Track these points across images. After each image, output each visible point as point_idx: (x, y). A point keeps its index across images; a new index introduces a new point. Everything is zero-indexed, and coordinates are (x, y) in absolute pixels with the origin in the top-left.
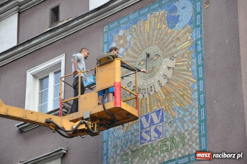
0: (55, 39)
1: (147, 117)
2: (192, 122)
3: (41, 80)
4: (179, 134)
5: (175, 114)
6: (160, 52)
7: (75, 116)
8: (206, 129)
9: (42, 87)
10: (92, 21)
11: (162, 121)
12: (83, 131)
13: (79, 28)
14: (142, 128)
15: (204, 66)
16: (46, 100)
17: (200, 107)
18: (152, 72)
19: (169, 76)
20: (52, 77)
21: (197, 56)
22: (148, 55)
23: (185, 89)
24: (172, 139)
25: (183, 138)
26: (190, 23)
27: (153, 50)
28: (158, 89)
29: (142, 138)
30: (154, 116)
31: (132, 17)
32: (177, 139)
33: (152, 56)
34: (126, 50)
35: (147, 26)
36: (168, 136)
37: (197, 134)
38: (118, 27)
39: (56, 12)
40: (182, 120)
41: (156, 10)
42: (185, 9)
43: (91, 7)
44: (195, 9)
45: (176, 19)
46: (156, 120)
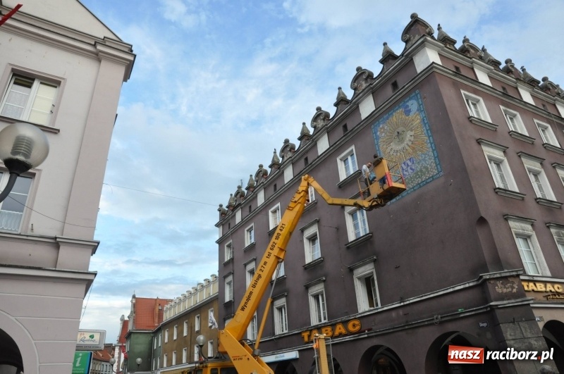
0: (347, 139)
1: (404, 163)
2: (430, 159)
3: (344, 161)
4: (425, 167)
5: (420, 158)
6: (404, 129)
8: (439, 161)
9: (345, 164)
11: (413, 163)
13: (359, 130)
14: (403, 169)
15: (430, 129)
16: (348, 163)
17: (433, 150)
18: (401, 141)
19: (412, 140)
20: (349, 158)
21: (425, 126)
22: (398, 133)
23: (422, 144)
24: (421, 171)
25: (427, 168)
26: (418, 110)
27: (400, 129)
28: (407, 148)
29: (404, 175)
31: (385, 117)
32: (424, 170)
33: (401, 132)
34: (386, 134)
35: (394, 119)
36: (418, 170)
37: (435, 165)
38: (379, 124)
39: (345, 127)
40: (424, 160)
41: (397, 110)
42: (413, 105)
43: (363, 119)
44: (418, 103)
45: (410, 111)
46: (410, 163)
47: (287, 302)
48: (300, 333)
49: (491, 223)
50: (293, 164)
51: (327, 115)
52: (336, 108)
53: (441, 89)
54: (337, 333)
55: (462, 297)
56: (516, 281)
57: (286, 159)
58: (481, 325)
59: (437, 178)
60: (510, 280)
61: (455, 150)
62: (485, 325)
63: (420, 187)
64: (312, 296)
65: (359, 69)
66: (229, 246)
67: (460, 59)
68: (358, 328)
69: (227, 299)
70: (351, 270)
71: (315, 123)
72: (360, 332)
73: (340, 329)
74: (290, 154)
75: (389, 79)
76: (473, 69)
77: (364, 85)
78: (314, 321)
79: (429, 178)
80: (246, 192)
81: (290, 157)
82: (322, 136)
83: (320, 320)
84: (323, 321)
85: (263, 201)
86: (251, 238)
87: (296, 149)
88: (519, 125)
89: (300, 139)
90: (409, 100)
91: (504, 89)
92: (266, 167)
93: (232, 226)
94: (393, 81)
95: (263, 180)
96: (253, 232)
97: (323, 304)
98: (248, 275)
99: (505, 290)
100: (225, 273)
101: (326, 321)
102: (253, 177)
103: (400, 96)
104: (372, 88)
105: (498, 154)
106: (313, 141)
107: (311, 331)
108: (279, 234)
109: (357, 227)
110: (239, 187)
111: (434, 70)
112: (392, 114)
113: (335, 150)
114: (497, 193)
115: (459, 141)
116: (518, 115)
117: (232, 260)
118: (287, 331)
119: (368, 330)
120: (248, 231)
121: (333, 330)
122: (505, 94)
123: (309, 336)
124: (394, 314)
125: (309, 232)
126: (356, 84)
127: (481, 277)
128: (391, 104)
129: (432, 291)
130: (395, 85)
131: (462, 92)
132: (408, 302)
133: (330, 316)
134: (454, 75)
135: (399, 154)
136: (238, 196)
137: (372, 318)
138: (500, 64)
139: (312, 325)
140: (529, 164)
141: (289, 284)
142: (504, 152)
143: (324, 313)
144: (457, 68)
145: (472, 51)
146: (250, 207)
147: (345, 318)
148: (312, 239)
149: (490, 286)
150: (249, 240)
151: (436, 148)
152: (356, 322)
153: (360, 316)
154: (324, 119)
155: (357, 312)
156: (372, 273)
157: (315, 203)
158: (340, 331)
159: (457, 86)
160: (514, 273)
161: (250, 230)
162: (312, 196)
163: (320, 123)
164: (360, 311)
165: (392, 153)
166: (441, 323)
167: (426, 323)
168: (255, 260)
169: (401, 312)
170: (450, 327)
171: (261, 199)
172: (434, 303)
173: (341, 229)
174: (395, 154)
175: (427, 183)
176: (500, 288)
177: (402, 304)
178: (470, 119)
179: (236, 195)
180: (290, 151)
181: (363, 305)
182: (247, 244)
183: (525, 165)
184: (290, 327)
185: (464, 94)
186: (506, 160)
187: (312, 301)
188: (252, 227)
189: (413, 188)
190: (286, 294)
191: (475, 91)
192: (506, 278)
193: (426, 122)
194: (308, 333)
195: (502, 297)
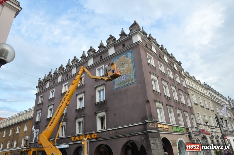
0: (101, 62)
1: (123, 76)
2: (133, 76)
3: (99, 70)
4: (130, 78)
5: (129, 75)
6: (125, 63)
7: (107, 77)
8: (136, 77)
10: (110, 58)
11: (126, 76)
12: (109, 80)
13: (106, 59)
14: (122, 78)
15: (135, 65)
17: (134, 73)
18: (123, 67)
19: (127, 67)
20: (101, 69)
23: (131, 70)
24: (129, 80)
25: (131, 79)
26: (131, 57)
27: (123, 63)
28: (125, 70)
29: (122, 80)
30: (124, 75)
31: (118, 56)
34: (117, 63)
35: (122, 58)
37: (134, 78)
38: (115, 58)
39: (101, 57)
40: (131, 76)
41: (123, 55)
42: (129, 54)
43: (109, 55)
44: (132, 54)
45: (128, 56)
46: (125, 76)
47: (66, 124)
48: (71, 137)
49: (151, 102)
50: (76, 67)
51: (94, 50)
52: (99, 48)
53: (141, 51)
55: (137, 128)
56: (156, 123)
57: (74, 64)
58: (143, 138)
59: (134, 83)
60: (154, 123)
61: (142, 75)
62: (144, 138)
63: (128, 85)
64: (78, 122)
65: (111, 35)
66: (41, 97)
67: (147, 41)
68: (96, 137)
69: (37, 120)
70: (96, 114)
71: (89, 53)
72: (97, 138)
73: (88, 137)
74: (76, 63)
75: (122, 43)
76: (151, 46)
77: (112, 42)
78: (77, 133)
79: (131, 83)
80: (53, 75)
81: (76, 64)
82: (91, 58)
83: (80, 133)
84: (81, 133)
85: (61, 80)
86: (52, 95)
87: (79, 61)
88: (162, 69)
89: (81, 58)
90: (129, 52)
91: (160, 55)
92: (64, 66)
93: (44, 89)
95: (62, 71)
96: (54, 93)
97: (82, 126)
98: (49, 111)
99: (152, 127)
100: (38, 109)
101: (83, 133)
102: (58, 69)
103: (125, 50)
104: (115, 44)
105: (155, 78)
106: (87, 59)
107: (75, 137)
108: (67, 94)
109: (100, 97)
110: (50, 72)
111: (139, 43)
112: (121, 56)
113: (96, 65)
114: (153, 92)
115: (144, 71)
116: (163, 65)
117: (42, 104)
118: (64, 136)
119: (100, 138)
120: (51, 92)
121: (85, 137)
122: (160, 57)
123: (74, 139)
124: (111, 132)
125: (79, 96)
126: (108, 41)
127: (145, 121)
128: (121, 52)
129: (127, 125)
130: (124, 45)
131: (147, 53)
132: (117, 128)
133: (85, 131)
134: (145, 47)
136: (49, 76)
137: (102, 133)
138: (160, 46)
139: (76, 134)
140: (164, 83)
141: (68, 116)
142: (157, 78)
143: (82, 130)
144: (146, 44)
145: (152, 39)
146: (54, 82)
147: (91, 132)
148: (81, 99)
149: (148, 125)
150: (51, 96)
151: (136, 72)
152: (96, 134)
153: (97, 132)
154: (93, 52)
156: (104, 116)
157: (84, 85)
159: (146, 51)
160: (156, 121)
161: (52, 92)
162: (83, 81)
163: (91, 53)
164: (97, 130)
166: (129, 137)
167: (123, 136)
168: (53, 104)
169: (114, 132)
170: (132, 138)
171: (60, 79)
172: (127, 129)
173: (94, 97)
175: (130, 85)
176: (151, 126)
177: (115, 129)
178: (148, 64)
179: (48, 76)
180: (76, 61)
181: (99, 128)
182: (50, 97)
183: (163, 84)
184: (66, 134)
185: (148, 55)
186: (157, 81)
187: (77, 125)
188: (54, 90)
189: (125, 85)
190: (66, 120)
191: (151, 54)
192: (153, 122)
193: (133, 62)
194: (74, 137)
195: (151, 129)
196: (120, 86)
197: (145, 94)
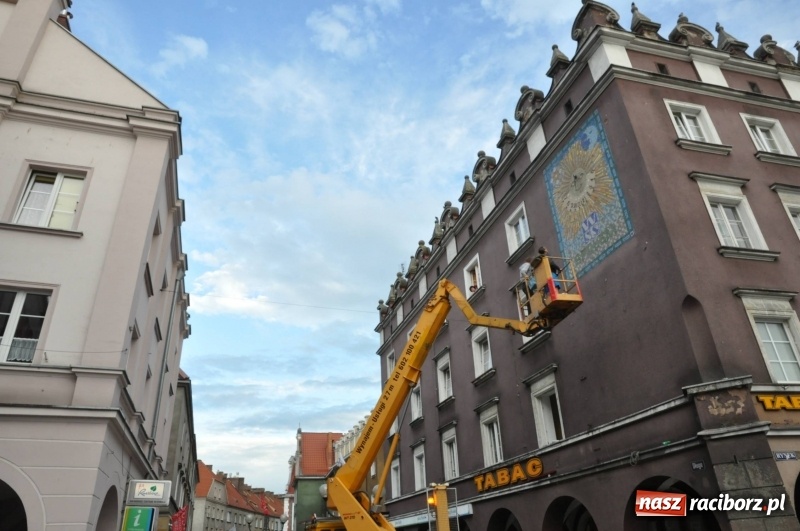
0: (516, 194)
1: (585, 222)
2: (617, 212)
3: (515, 226)
4: (611, 225)
5: (605, 212)
6: (583, 171)
8: (629, 214)
9: (516, 231)
10: (535, 171)
11: (596, 220)
13: (528, 179)
14: (584, 232)
15: (616, 167)
17: (621, 198)
18: (580, 189)
19: (593, 186)
20: (521, 221)
21: (609, 162)
22: (576, 177)
23: (607, 190)
24: (607, 232)
25: (613, 226)
26: (598, 140)
27: (576, 173)
28: (587, 197)
29: (586, 239)
30: (590, 219)
31: (558, 155)
32: (610, 230)
33: (578, 176)
34: (561, 180)
35: (570, 157)
36: (603, 229)
37: (623, 221)
38: (552, 167)
39: (513, 176)
40: (610, 214)
41: (573, 143)
42: (592, 132)
43: (532, 160)
44: (598, 129)
45: (588, 143)
46: (592, 222)
47: (457, 434)
48: (472, 479)
49: (707, 304)
50: (455, 236)
51: (491, 161)
52: (500, 150)
53: (627, 104)
54: (514, 479)
55: (667, 423)
56: (742, 395)
57: (447, 229)
58: (695, 466)
59: (627, 241)
60: (733, 393)
61: (648, 195)
62: (700, 466)
63: (607, 256)
64: (485, 424)
65: (523, 89)
66: (391, 358)
67: (668, 50)
68: (539, 470)
70: (528, 385)
71: (477, 175)
72: (542, 477)
73: (518, 473)
74: (452, 223)
75: (561, 99)
76: (691, 63)
77: (531, 111)
78: (489, 462)
79: (618, 241)
80: (406, 280)
81: (452, 227)
82: (487, 193)
83: (497, 461)
85: (426, 291)
87: (458, 214)
88: (780, 141)
89: (462, 200)
90: (587, 126)
91: (753, 86)
92: (427, 244)
93: (393, 329)
94: (566, 101)
95: (423, 262)
97: (498, 436)
98: (413, 399)
99: (723, 411)
101: (502, 460)
102: (414, 259)
103: (574, 123)
104: (540, 116)
105: (731, 192)
106: (476, 200)
107: (485, 475)
110: (400, 275)
111: (616, 75)
112: (567, 150)
113: (502, 210)
114: (722, 254)
116: (779, 125)
118: (458, 476)
119: (552, 474)
121: (510, 474)
122: (755, 95)
123: (483, 483)
124: (581, 450)
125: (478, 333)
126: (521, 112)
127: (686, 391)
128: (565, 135)
129: (627, 414)
130: (569, 107)
131: (667, 102)
132: (597, 432)
133: (506, 454)
134: (651, 79)
135: (578, 209)
136: (399, 287)
137: (555, 456)
139: (486, 467)
140: (793, 201)
141: (459, 408)
142: (743, 187)
143: (500, 450)
144: (662, 67)
145: (691, 35)
146: (412, 301)
147: (522, 457)
148: (482, 342)
149: (699, 405)
151: (625, 195)
152: (537, 462)
153: (539, 453)
154: (487, 168)
155: (537, 447)
156: (553, 389)
157: (483, 290)
158: (518, 475)
159: (657, 95)
160: (738, 383)
162: (479, 279)
163: (484, 174)
164: (541, 446)
165: (569, 208)
166: (641, 463)
167: (622, 463)
169: (590, 447)
170: (654, 469)
171: (423, 288)
174: (573, 209)
175: (615, 249)
176: (715, 408)
177: (591, 434)
178: (678, 143)
179: (396, 286)
180: (452, 217)
181: (545, 437)
183: (785, 205)
184: (462, 470)
185: (671, 106)
186: (745, 201)
187: (485, 431)
189: (598, 258)
190: (455, 422)
191: (693, 98)
192: (725, 391)
193: (609, 156)
194: (481, 478)
195: (719, 422)
196: (582, 265)
197: (672, 273)
